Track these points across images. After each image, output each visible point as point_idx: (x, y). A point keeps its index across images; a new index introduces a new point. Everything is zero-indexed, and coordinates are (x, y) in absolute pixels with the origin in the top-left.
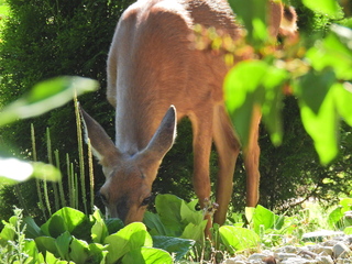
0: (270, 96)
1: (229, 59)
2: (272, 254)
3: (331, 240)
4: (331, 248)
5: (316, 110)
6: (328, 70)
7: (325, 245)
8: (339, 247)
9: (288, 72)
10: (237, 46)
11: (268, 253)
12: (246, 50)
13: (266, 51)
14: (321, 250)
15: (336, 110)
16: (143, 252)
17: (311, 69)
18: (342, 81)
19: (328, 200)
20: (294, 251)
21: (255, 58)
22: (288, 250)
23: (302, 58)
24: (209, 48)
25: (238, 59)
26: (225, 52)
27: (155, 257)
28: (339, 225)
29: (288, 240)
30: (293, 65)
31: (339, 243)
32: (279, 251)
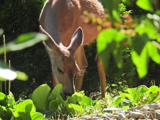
0: (118, 46)
1: (99, 28)
2: (90, 117)
3: (117, 112)
4: (117, 116)
5: (139, 53)
6: (145, 35)
7: (114, 114)
8: (120, 115)
9: (126, 35)
10: (103, 22)
11: (88, 117)
12: (108, 24)
13: (117, 25)
14: (112, 117)
15: (147, 53)
16: (31, 113)
17: (137, 34)
18: (151, 40)
19: (114, 94)
20: (100, 116)
21: (112, 27)
22: (97, 116)
23: (133, 29)
24: (90, 22)
25: (104, 28)
26: (97, 24)
27: (36, 116)
28: (120, 105)
29: (97, 111)
30: (129, 31)
31: (121, 114)
32: (93, 116)
